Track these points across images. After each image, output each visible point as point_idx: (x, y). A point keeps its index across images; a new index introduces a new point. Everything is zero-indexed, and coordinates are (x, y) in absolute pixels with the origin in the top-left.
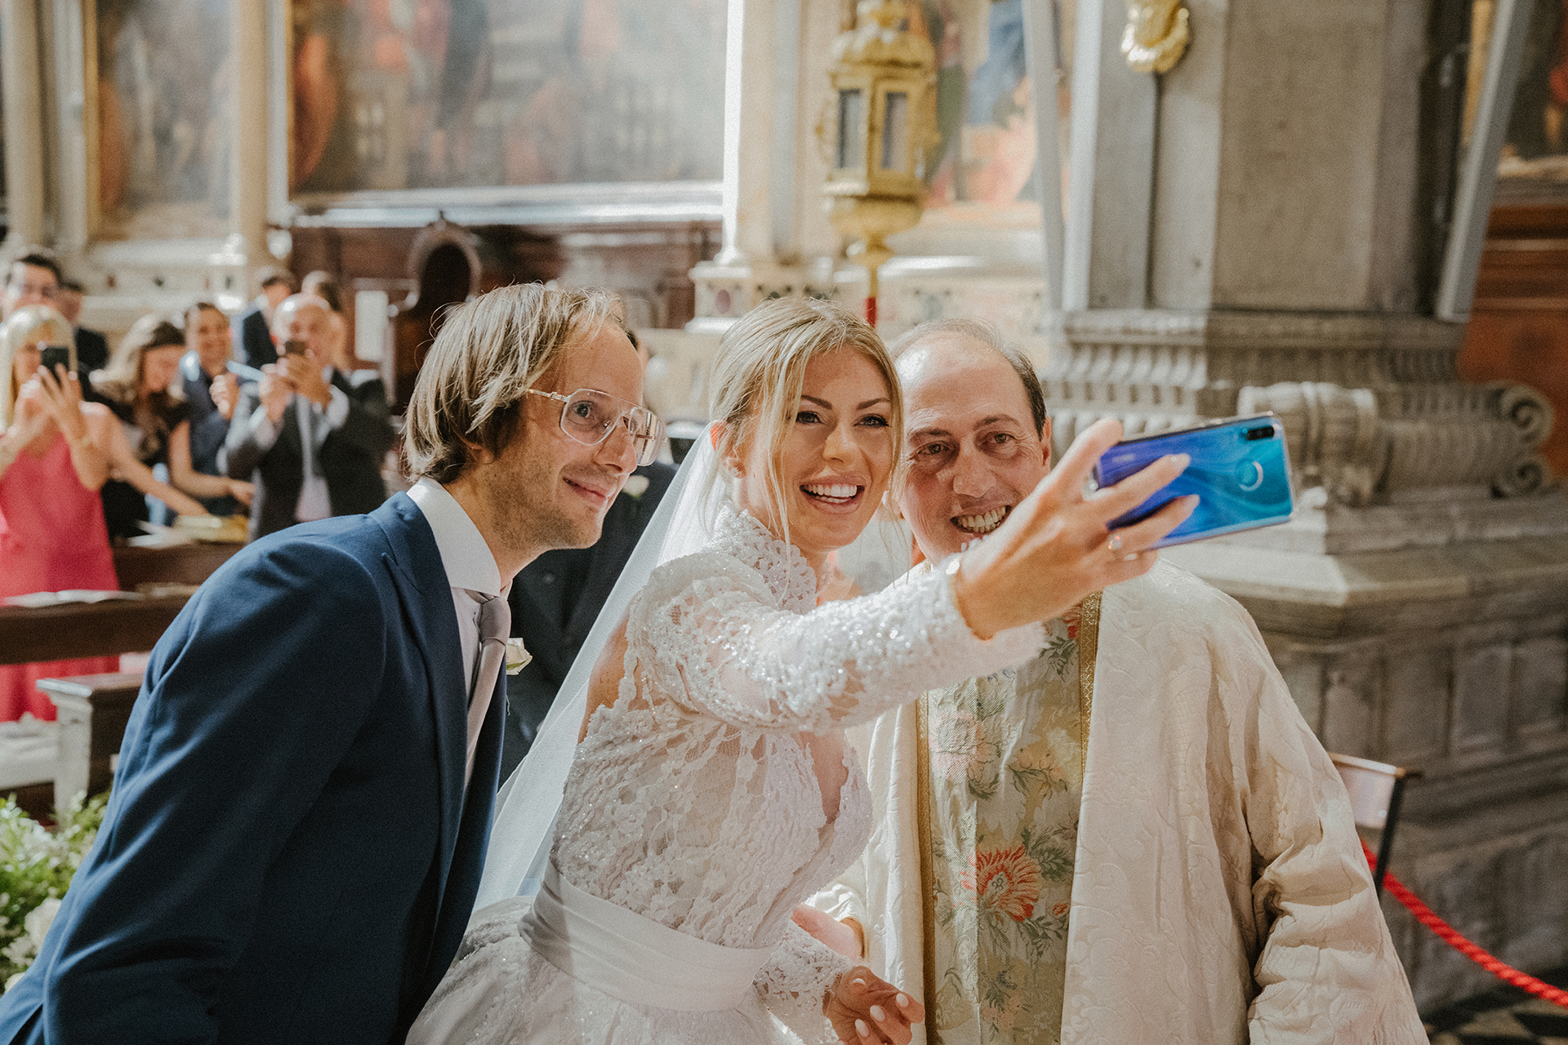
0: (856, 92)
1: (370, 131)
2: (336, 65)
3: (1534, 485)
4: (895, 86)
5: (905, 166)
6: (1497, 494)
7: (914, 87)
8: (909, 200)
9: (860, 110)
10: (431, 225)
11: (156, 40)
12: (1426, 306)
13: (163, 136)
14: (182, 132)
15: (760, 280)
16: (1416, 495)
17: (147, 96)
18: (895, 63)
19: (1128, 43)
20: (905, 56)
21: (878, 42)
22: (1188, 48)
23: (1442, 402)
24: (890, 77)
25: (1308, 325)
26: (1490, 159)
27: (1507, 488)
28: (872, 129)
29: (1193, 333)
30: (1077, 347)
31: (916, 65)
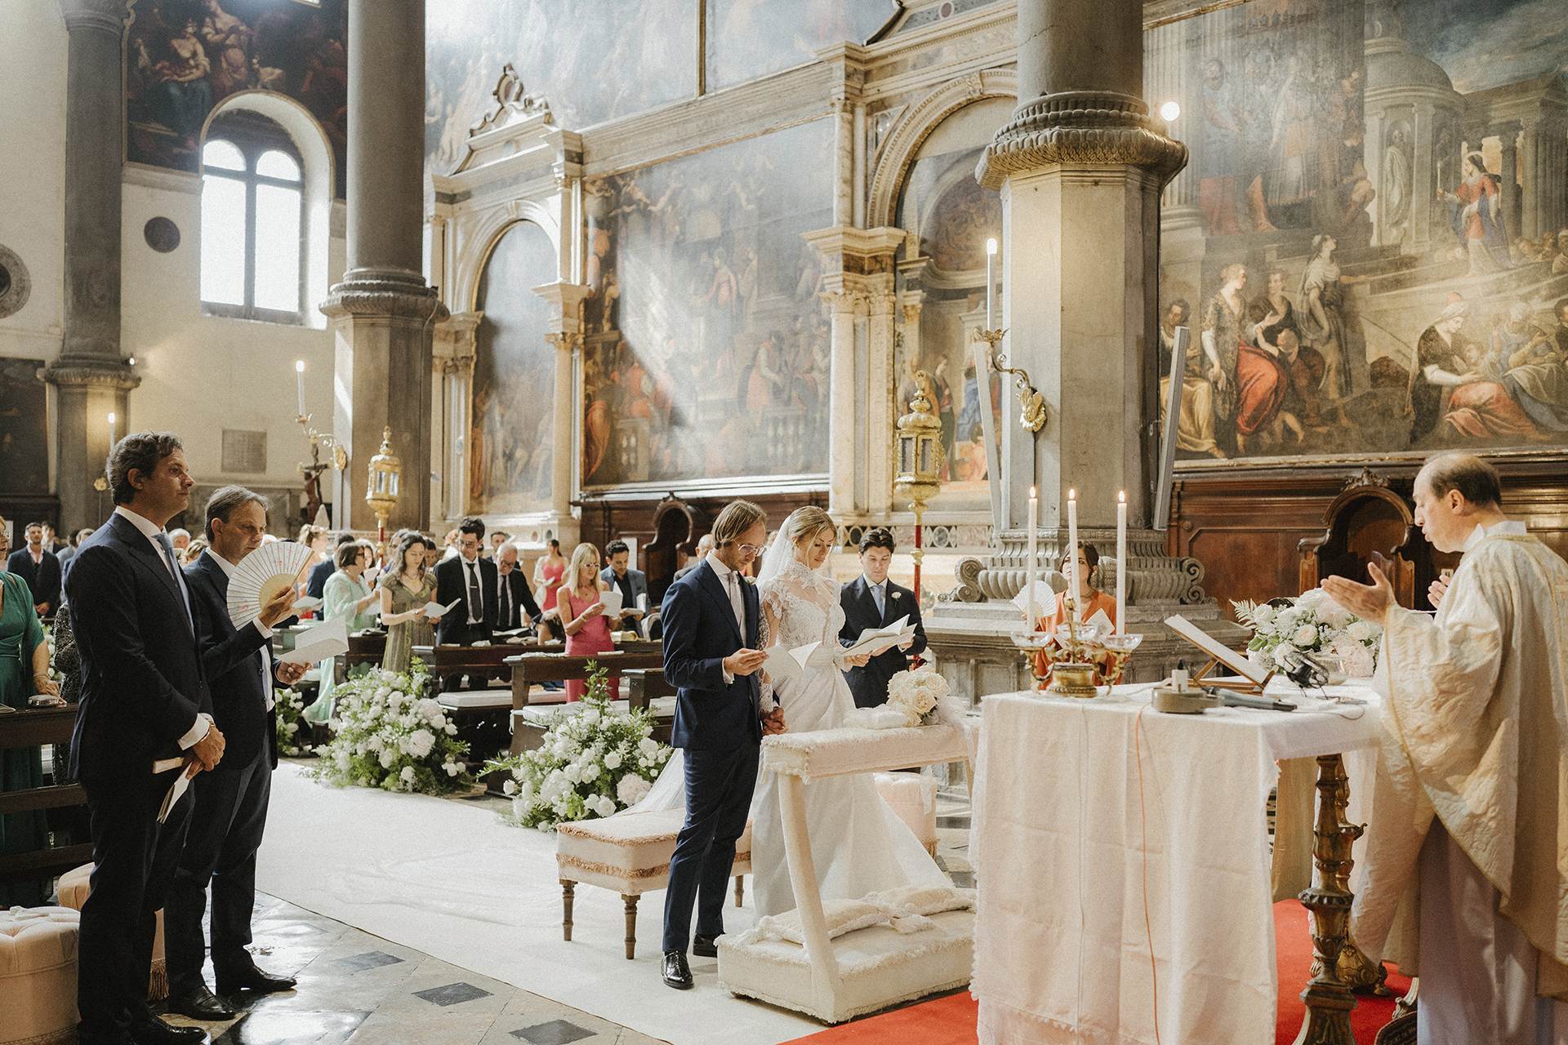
0: (910, 439)
1: (628, 449)
2: (610, 415)
3: (1199, 599)
4: (925, 437)
5: (931, 471)
6: (1182, 602)
7: (935, 437)
8: (933, 484)
9: (911, 447)
10: (665, 499)
11: (506, 405)
12: (1149, 525)
13: (509, 457)
14: (520, 453)
15: (848, 524)
16: (1146, 601)
17: (500, 436)
18: (925, 427)
19: (1022, 419)
20: (929, 424)
21: (918, 419)
22: (1045, 422)
23: (1156, 563)
24: (924, 433)
25: (1099, 533)
26: (1169, 464)
27: (1188, 601)
28: (917, 454)
29: (1053, 537)
30: (1006, 544)
31: (935, 428)
